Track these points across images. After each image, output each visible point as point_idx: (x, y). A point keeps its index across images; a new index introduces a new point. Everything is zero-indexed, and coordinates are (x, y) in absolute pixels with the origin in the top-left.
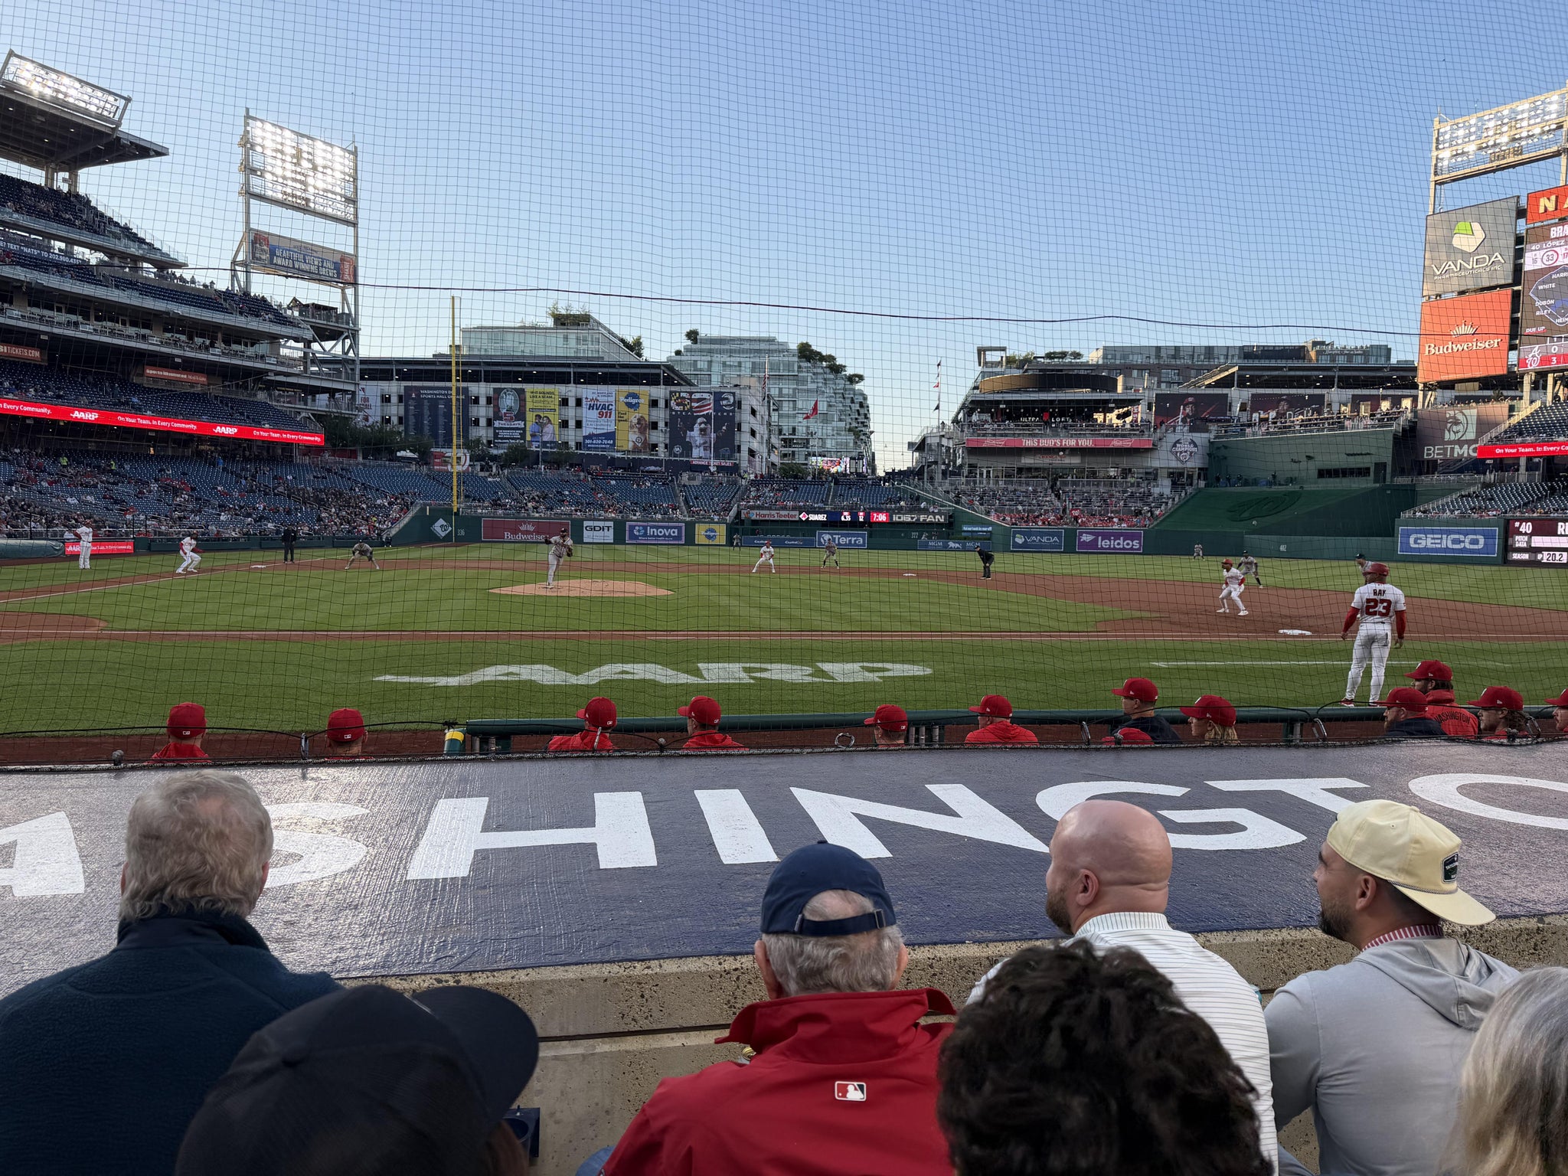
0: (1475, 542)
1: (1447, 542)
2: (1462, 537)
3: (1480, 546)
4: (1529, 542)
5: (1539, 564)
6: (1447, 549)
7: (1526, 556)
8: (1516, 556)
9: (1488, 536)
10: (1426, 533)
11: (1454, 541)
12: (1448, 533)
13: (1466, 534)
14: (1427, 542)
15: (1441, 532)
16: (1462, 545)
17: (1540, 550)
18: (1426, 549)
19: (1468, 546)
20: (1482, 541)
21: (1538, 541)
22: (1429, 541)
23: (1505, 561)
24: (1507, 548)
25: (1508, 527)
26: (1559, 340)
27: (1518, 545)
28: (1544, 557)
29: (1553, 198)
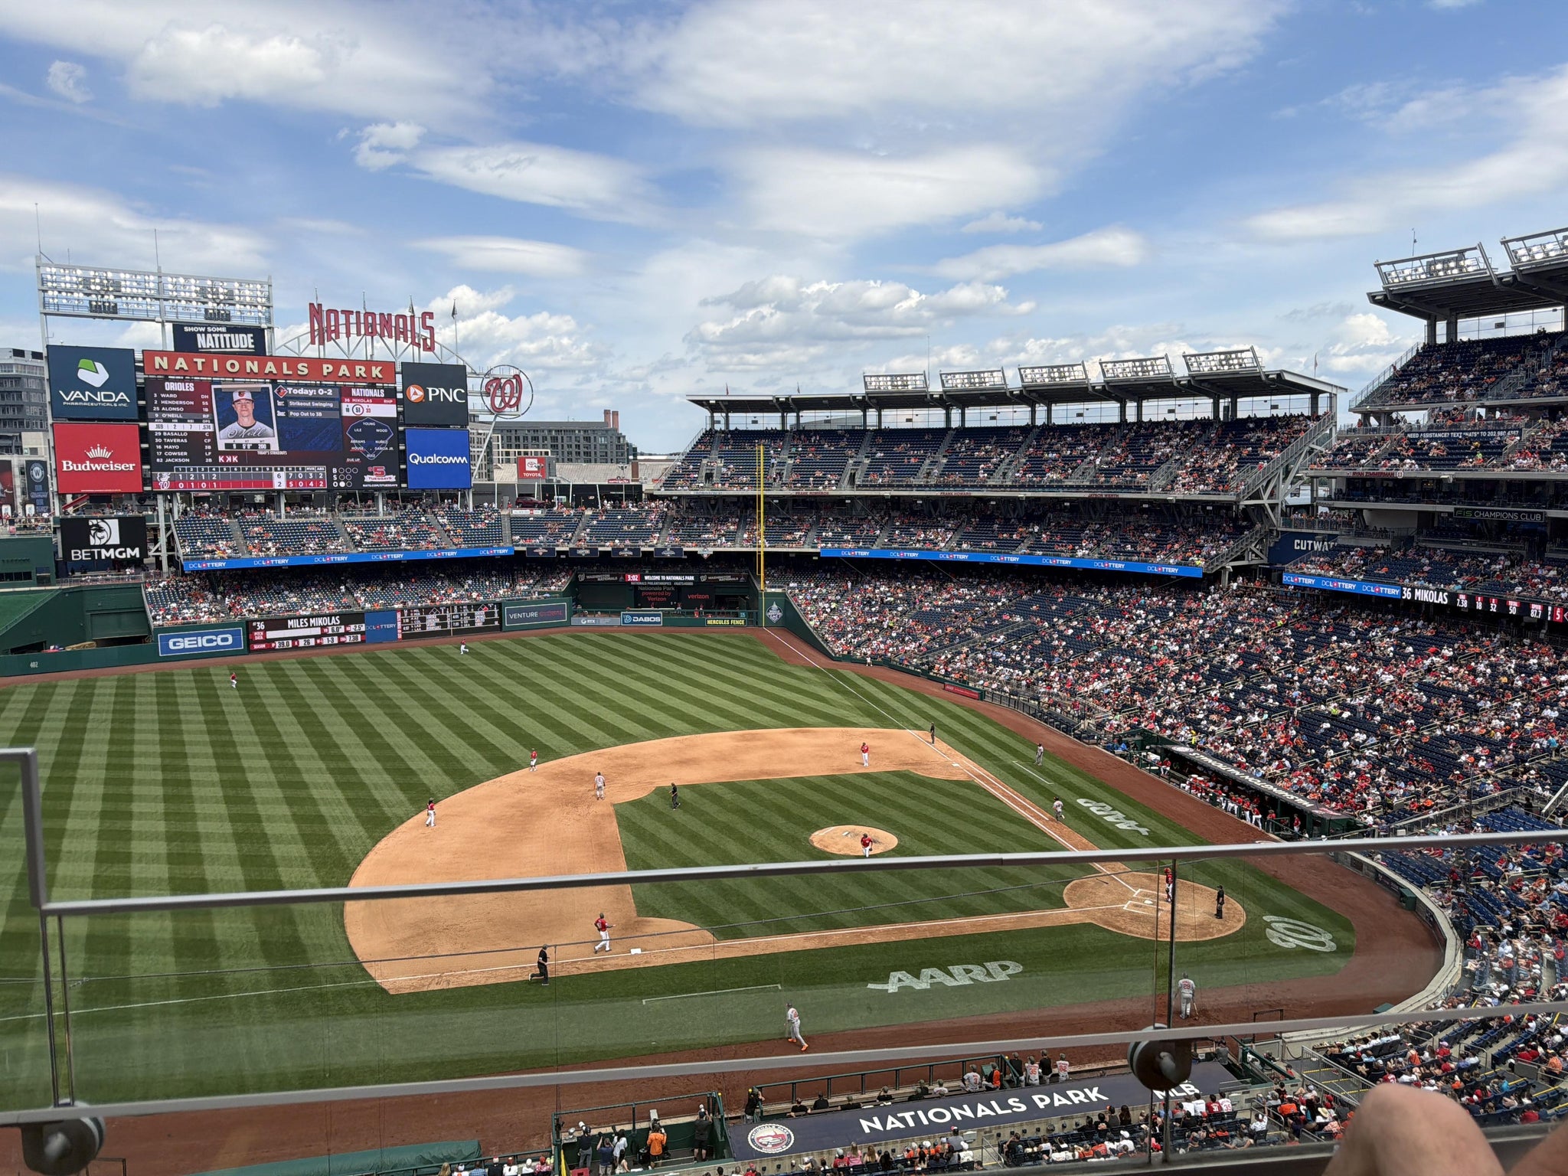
0: (225, 640)
1: (202, 642)
2: (214, 637)
3: (230, 642)
4: (265, 635)
5: (274, 650)
6: (203, 648)
7: (263, 646)
8: (256, 647)
9: (234, 634)
10: (183, 637)
11: (209, 641)
12: (202, 635)
13: (217, 634)
14: (185, 643)
15: (197, 635)
16: (214, 644)
17: (274, 640)
18: (184, 650)
19: (220, 644)
20: (230, 637)
21: (270, 635)
22: (187, 643)
23: (250, 650)
24: (250, 642)
25: (249, 627)
26: (183, 470)
27: (257, 638)
28: (277, 645)
29: (165, 359)
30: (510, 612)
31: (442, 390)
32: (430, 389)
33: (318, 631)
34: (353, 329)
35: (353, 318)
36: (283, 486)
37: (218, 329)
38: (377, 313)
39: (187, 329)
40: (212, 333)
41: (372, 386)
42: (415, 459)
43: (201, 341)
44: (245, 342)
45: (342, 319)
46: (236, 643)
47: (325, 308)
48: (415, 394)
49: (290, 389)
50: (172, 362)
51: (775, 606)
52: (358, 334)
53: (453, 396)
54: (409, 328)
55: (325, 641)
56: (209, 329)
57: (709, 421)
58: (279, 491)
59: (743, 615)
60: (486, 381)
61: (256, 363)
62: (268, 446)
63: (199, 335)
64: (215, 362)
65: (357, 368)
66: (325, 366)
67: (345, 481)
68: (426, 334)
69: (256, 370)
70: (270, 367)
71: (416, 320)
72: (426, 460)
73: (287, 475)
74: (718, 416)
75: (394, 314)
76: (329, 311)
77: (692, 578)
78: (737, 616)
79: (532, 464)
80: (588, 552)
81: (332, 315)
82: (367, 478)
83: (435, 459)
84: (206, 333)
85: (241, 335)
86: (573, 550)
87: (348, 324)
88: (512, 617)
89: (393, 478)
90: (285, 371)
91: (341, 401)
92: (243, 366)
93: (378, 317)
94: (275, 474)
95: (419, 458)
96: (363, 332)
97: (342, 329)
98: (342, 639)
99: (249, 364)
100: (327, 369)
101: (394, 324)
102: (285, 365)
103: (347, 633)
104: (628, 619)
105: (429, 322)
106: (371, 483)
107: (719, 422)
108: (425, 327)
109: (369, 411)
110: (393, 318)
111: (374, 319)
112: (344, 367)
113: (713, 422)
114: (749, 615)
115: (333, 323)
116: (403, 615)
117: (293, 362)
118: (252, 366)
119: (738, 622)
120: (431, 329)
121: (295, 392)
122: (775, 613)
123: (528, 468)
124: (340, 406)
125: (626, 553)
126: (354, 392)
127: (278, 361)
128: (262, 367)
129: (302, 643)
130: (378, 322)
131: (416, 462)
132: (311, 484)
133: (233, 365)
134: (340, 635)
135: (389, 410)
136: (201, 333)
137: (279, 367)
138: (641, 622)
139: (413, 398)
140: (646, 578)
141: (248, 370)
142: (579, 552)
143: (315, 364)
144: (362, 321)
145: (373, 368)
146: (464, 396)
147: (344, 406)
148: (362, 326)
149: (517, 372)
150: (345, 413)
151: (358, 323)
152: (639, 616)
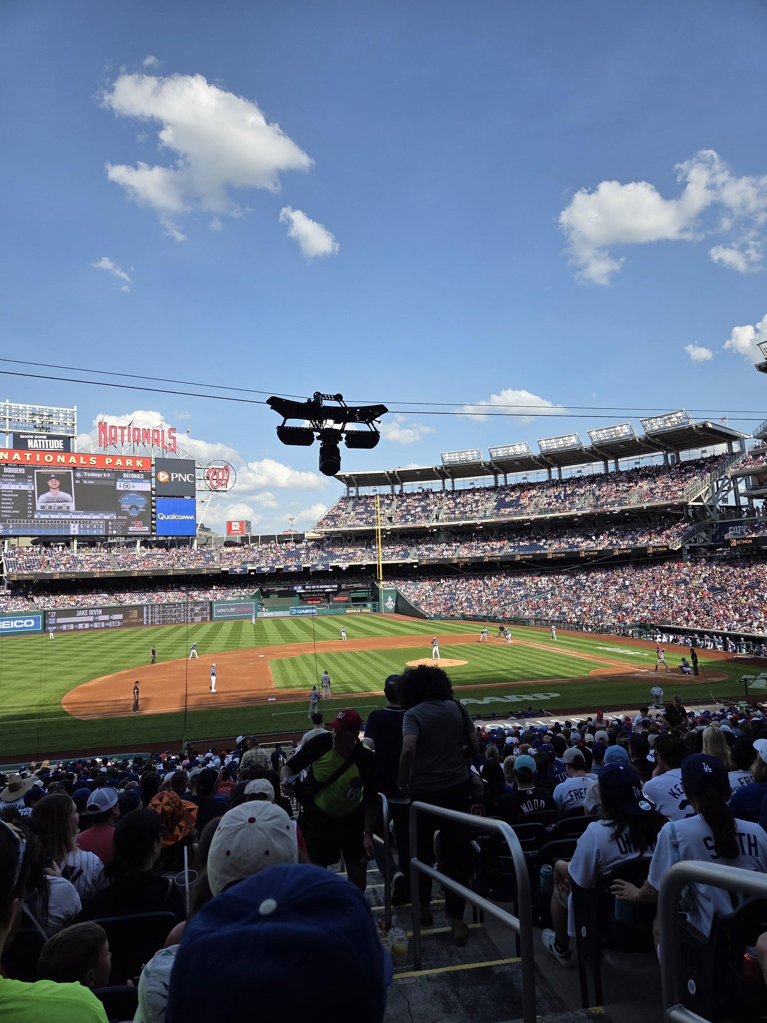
0: (30, 623)
1: (14, 624)
2: (22, 621)
3: (33, 624)
4: (56, 621)
5: (62, 631)
6: (14, 628)
9: (36, 620)
10: (2, 621)
11: (20, 624)
12: (14, 620)
13: (24, 619)
15: (10, 620)
16: (22, 626)
17: (62, 624)
18: (2, 629)
19: (26, 625)
20: (33, 622)
21: (60, 620)
22: (4, 624)
24: (45, 625)
25: (45, 614)
26: (13, 522)
27: (50, 623)
28: (64, 628)
29: (7, 453)
30: (218, 608)
31: (180, 475)
32: (172, 474)
33: (91, 619)
34: (126, 438)
35: (126, 432)
36: (77, 533)
37: (41, 437)
38: (141, 428)
39: (22, 437)
40: (37, 439)
41: (136, 472)
42: (162, 517)
43: (30, 444)
44: (58, 444)
45: (119, 431)
46: (36, 626)
47: (108, 425)
48: (163, 477)
49: (85, 473)
50: (11, 456)
51: (390, 599)
52: (129, 441)
53: (186, 478)
54: (161, 439)
55: (96, 625)
56: (36, 437)
57: (346, 491)
58: (74, 537)
59: (369, 605)
60: (207, 470)
61: (63, 457)
62: (68, 508)
63: (29, 440)
64: (38, 456)
65: (127, 461)
66: (107, 459)
67: (117, 530)
68: (171, 441)
69: (63, 461)
70: (72, 459)
71: (165, 433)
72: (168, 517)
73: (79, 526)
74: (351, 489)
75: (152, 429)
76: (112, 427)
77: (336, 586)
78: (365, 606)
79: (236, 526)
80: (268, 569)
81: (113, 430)
82: (131, 529)
83: (174, 517)
84: (34, 439)
85: (55, 441)
86: (259, 568)
87: (123, 435)
88: (218, 611)
89: (147, 529)
90: (82, 462)
91: (116, 481)
92: (55, 458)
93: (141, 431)
94: (72, 525)
95: (164, 516)
96: (132, 440)
97: (119, 438)
98: (107, 624)
99: (59, 457)
100: (108, 461)
101: (151, 436)
102: (82, 458)
103: (111, 620)
104: (295, 611)
105: (173, 435)
106: (133, 531)
107: (352, 492)
108: (171, 437)
109: (133, 487)
110: (151, 432)
111: (139, 433)
112: (119, 460)
113: (349, 492)
114: (374, 606)
115: (113, 435)
116: (147, 609)
117: (87, 456)
118: (61, 458)
119: (366, 611)
120: (174, 438)
121: (89, 475)
122: (390, 604)
123: (233, 528)
124: (116, 484)
125: (293, 569)
126: (125, 475)
127: (77, 456)
128: (67, 459)
129: (80, 626)
130: (141, 435)
131: (162, 518)
132: (95, 532)
133: (49, 458)
134: (106, 621)
135: (146, 487)
136: (30, 439)
137: (78, 459)
138: (303, 613)
139: (162, 479)
140: (307, 587)
141: (58, 461)
142: (263, 569)
143: (101, 458)
144: (132, 434)
145: (138, 461)
146: (193, 478)
147: (118, 484)
148: (132, 437)
149: (227, 464)
150: (118, 488)
151: (129, 435)
152: (301, 609)
